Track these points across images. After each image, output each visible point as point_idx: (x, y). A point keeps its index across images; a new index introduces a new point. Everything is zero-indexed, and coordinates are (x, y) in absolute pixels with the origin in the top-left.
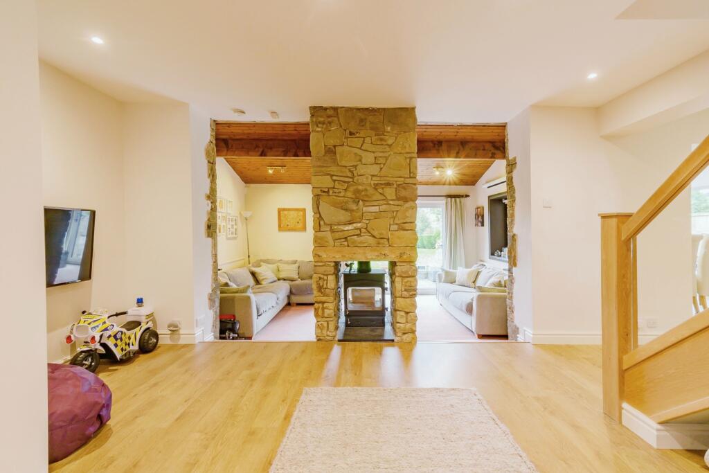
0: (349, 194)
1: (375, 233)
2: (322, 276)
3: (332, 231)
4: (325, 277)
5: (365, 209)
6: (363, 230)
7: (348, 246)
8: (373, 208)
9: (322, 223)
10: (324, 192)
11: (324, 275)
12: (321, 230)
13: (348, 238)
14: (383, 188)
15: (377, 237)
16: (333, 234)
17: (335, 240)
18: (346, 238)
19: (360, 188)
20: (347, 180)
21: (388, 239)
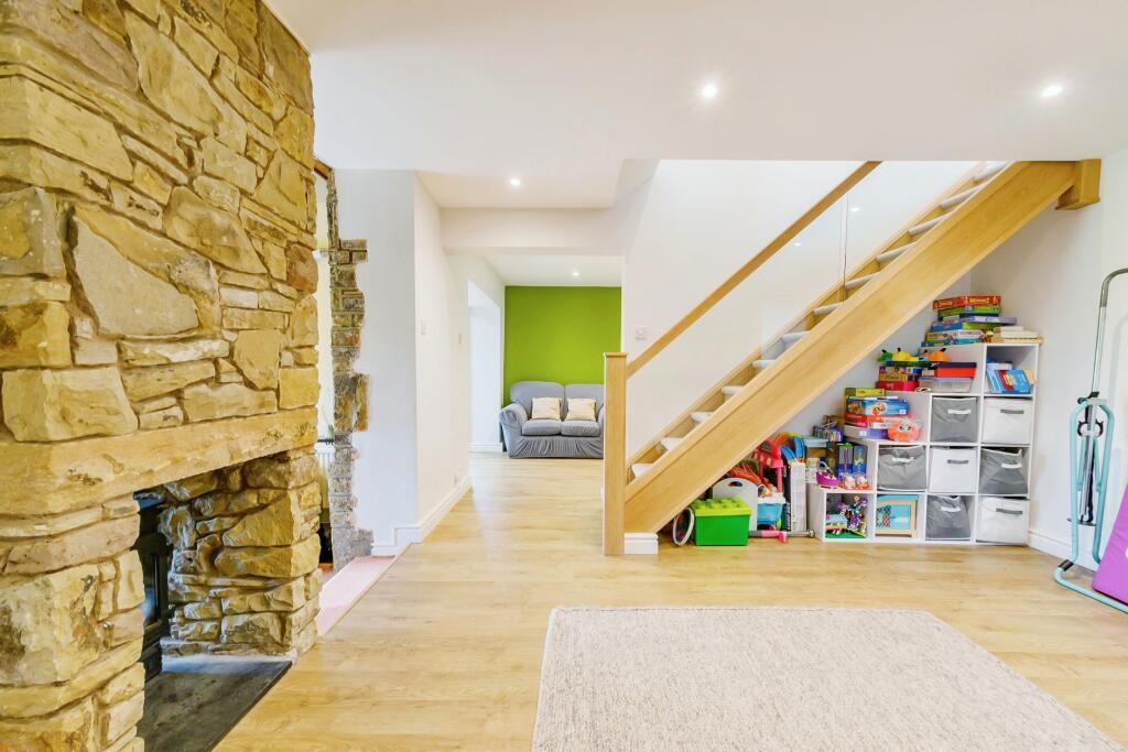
0: (179, 230)
1: (253, 374)
2: (93, 570)
3: (127, 366)
4: (108, 570)
5: (226, 293)
6: (225, 365)
7: (186, 421)
8: (243, 294)
9: (84, 327)
10: (95, 188)
11: (101, 560)
12: (79, 361)
13: (188, 393)
14: (263, 241)
15: (259, 386)
16: (130, 380)
17: (139, 402)
18: (177, 394)
19: (218, 219)
20: (174, 172)
21: (277, 391)
